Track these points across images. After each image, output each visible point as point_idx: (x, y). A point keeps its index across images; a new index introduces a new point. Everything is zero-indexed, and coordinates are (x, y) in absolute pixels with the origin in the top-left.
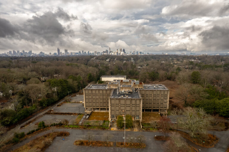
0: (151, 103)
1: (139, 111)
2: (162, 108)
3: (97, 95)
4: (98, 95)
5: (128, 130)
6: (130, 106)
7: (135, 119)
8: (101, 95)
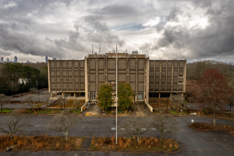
0: (159, 83)
1: (143, 82)
2: (176, 90)
3: (69, 69)
4: (71, 69)
5: (124, 115)
6: (125, 74)
7: (136, 100)
8: (76, 69)
